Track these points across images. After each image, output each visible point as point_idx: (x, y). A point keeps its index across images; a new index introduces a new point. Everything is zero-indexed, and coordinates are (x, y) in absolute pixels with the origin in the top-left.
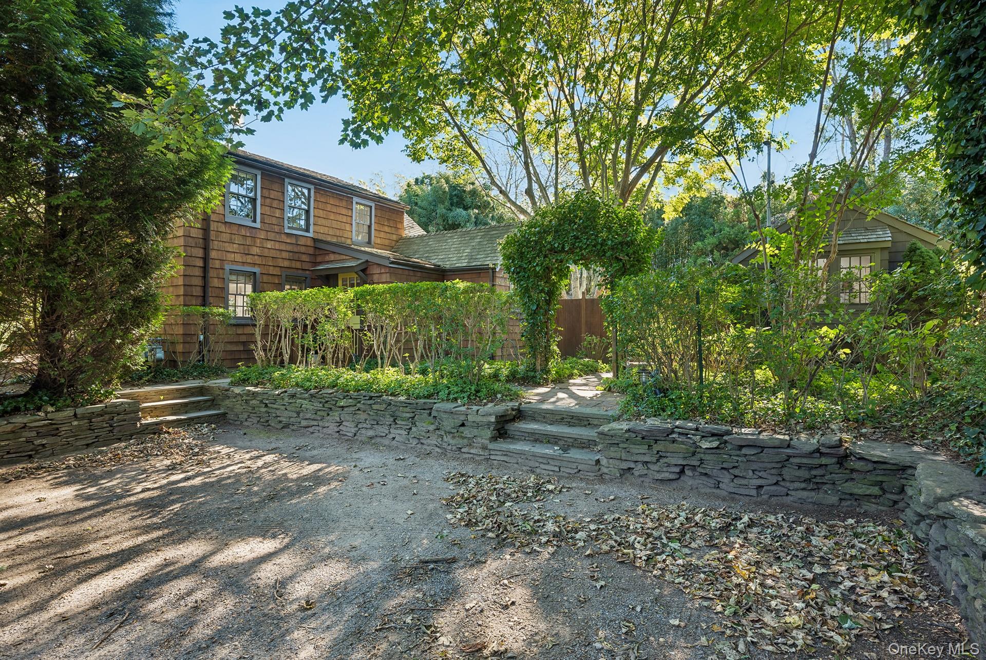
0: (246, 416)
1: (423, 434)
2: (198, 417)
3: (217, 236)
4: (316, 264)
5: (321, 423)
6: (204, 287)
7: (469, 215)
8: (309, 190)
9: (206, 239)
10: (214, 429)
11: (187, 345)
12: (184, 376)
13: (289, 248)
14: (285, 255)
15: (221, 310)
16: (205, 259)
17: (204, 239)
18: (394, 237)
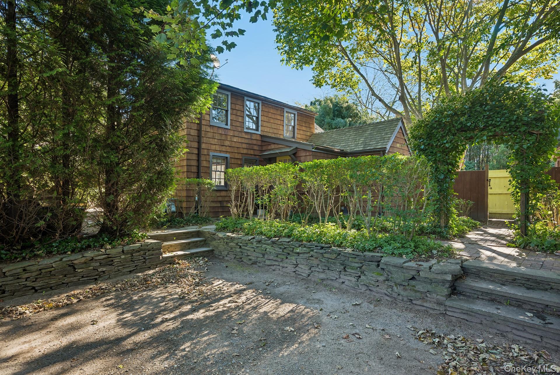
0: (226, 253)
1: (373, 283)
2: (197, 253)
3: (205, 134)
4: (262, 151)
5: (281, 264)
6: (198, 167)
7: (346, 122)
8: (259, 104)
9: (199, 136)
10: (207, 262)
11: (188, 203)
12: (188, 223)
13: (247, 141)
14: (244, 146)
15: (209, 181)
16: (199, 149)
18: (309, 134)
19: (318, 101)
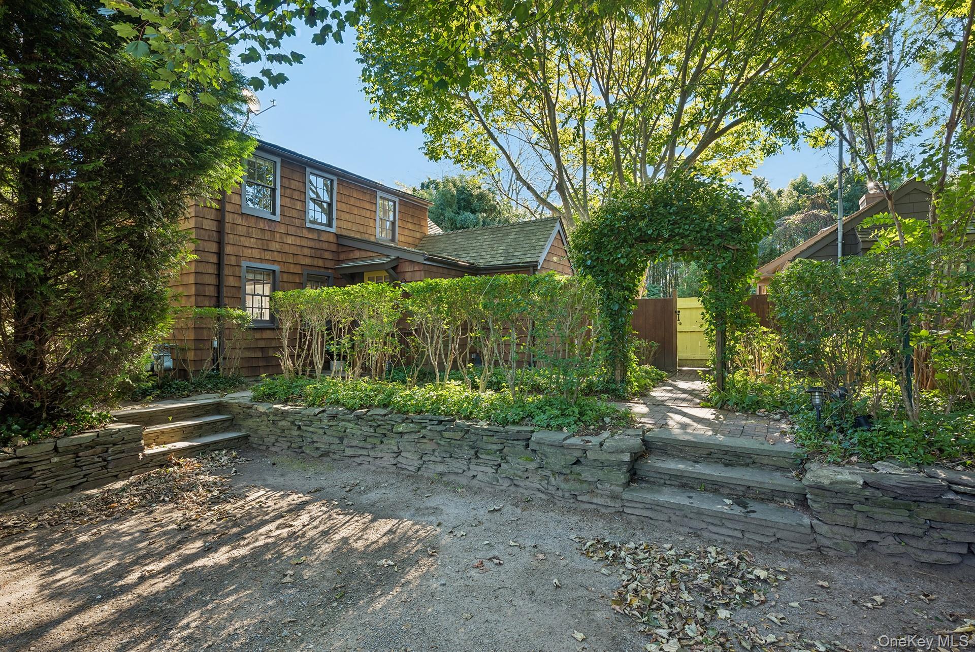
0: (273, 440)
1: (520, 473)
2: (215, 443)
3: (232, 229)
4: (339, 261)
5: (372, 453)
6: (219, 287)
7: (477, 219)
8: (332, 181)
9: (220, 232)
10: (235, 457)
11: (199, 352)
12: (198, 389)
13: (311, 244)
14: (306, 251)
15: (240, 312)
16: (220, 254)
17: (219, 232)
18: (418, 235)
19: (433, 182)
